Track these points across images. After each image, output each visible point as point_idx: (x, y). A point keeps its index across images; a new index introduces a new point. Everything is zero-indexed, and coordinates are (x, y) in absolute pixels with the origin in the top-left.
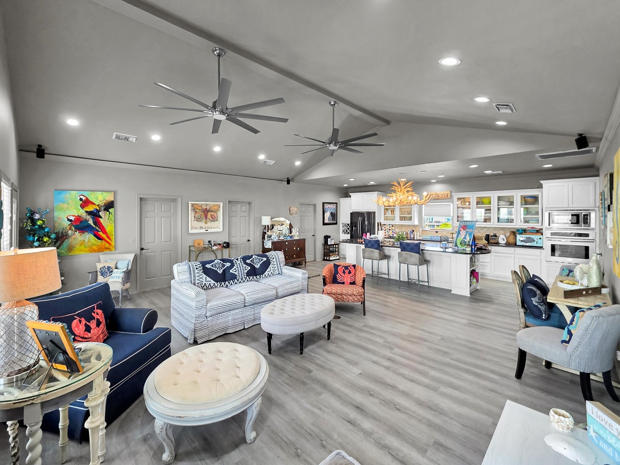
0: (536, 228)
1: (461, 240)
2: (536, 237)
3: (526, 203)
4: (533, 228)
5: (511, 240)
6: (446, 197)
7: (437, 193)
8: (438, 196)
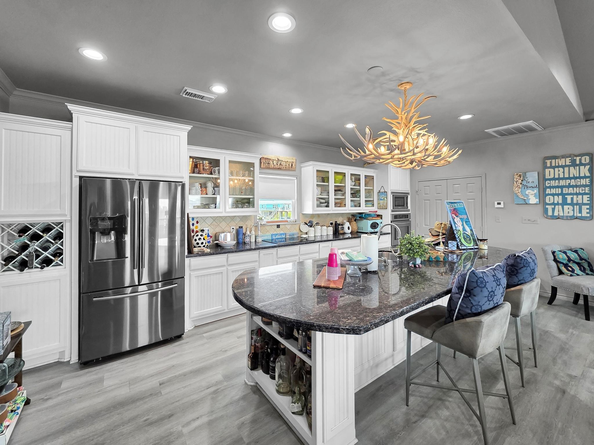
1: (462, 233)
6: (291, 168)
7: (280, 159)
8: (281, 164)
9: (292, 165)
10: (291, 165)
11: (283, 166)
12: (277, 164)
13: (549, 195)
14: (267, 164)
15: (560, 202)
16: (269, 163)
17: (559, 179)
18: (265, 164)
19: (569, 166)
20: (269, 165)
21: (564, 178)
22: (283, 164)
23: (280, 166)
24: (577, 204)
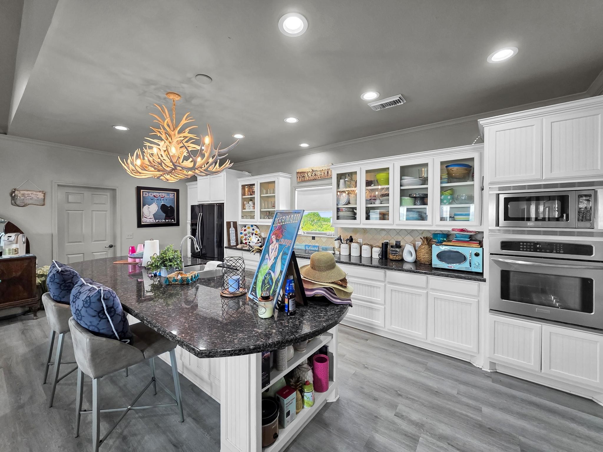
0: (468, 231)
2: (468, 251)
3: (451, 178)
4: (462, 230)
5: (423, 256)
6: (326, 176)
7: (314, 169)
8: (315, 175)
9: (328, 173)
10: (326, 173)
11: (318, 176)
12: (312, 175)
14: (302, 178)
16: (304, 177)
18: (300, 178)
20: (304, 178)
22: (317, 174)
23: (315, 176)
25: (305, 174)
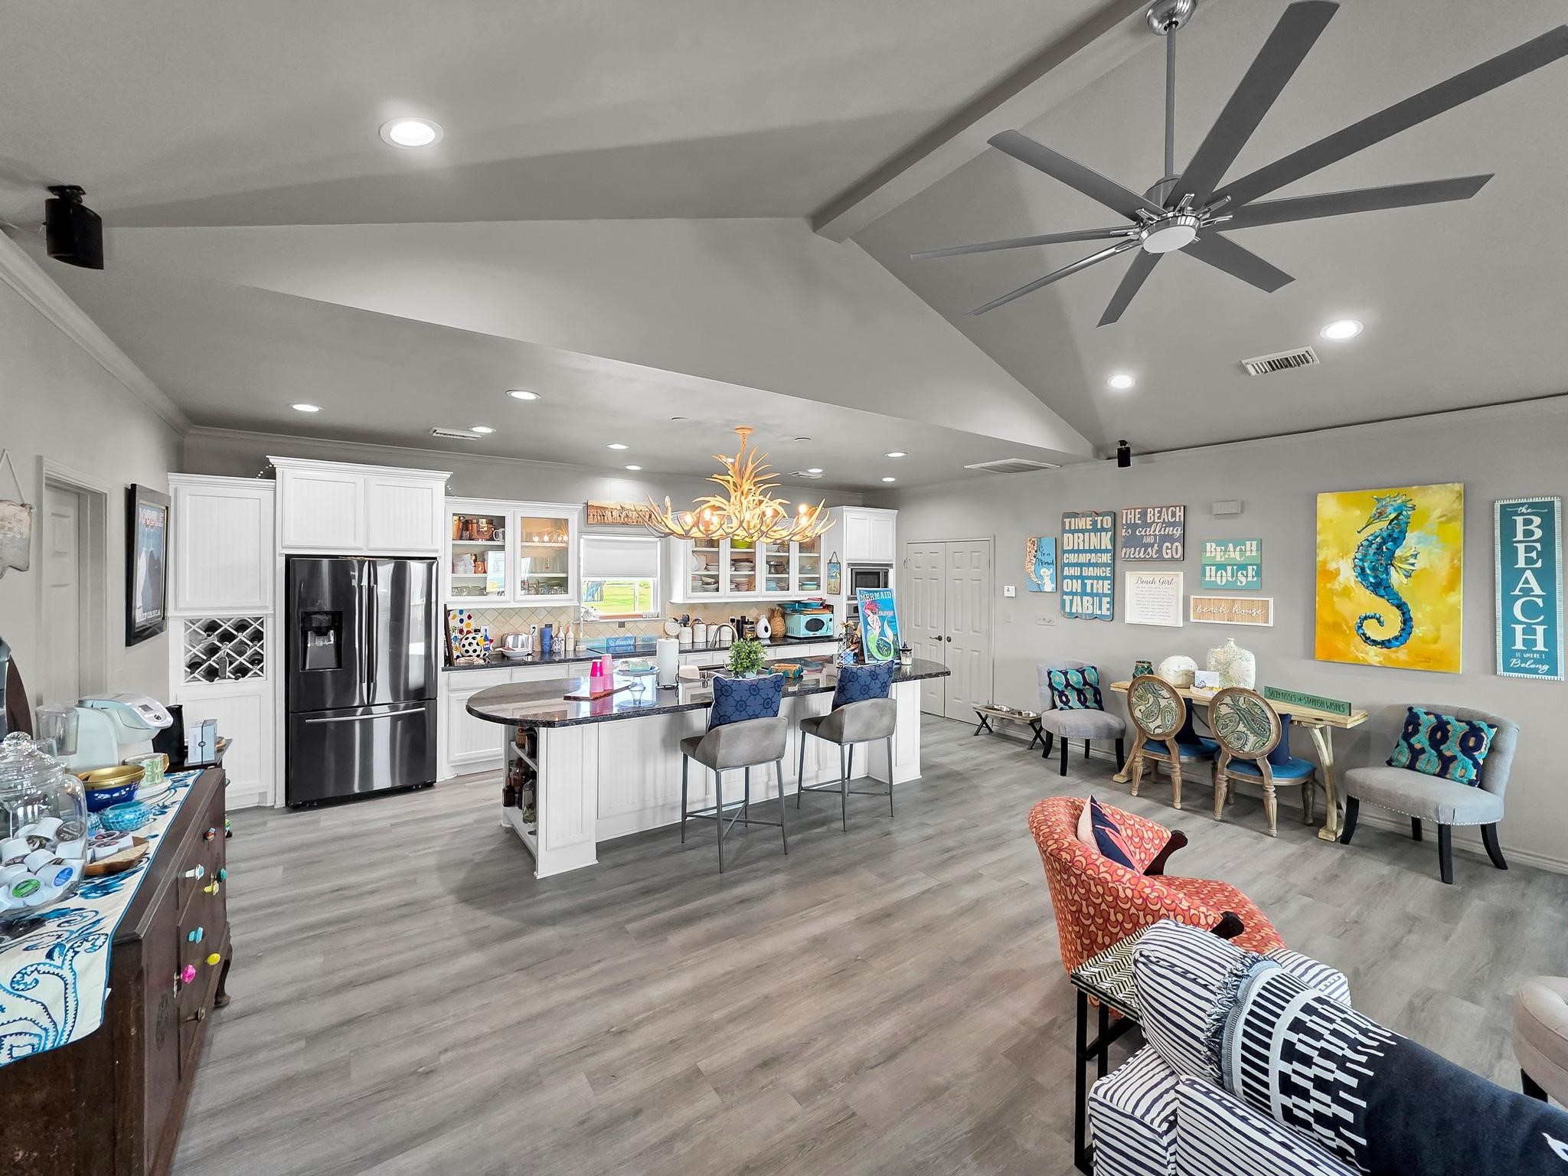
1: (877, 639)
6: (645, 521)
8: (627, 516)
9: (648, 517)
11: (631, 518)
12: (620, 516)
13: (1067, 577)
14: (599, 517)
15: (1079, 591)
16: (604, 516)
17: (1078, 551)
18: (594, 517)
19: (1089, 531)
20: (604, 518)
21: (1084, 551)
22: (631, 515)
23: (626, 519)
24: (1097, 595)
25: (607, 512)
